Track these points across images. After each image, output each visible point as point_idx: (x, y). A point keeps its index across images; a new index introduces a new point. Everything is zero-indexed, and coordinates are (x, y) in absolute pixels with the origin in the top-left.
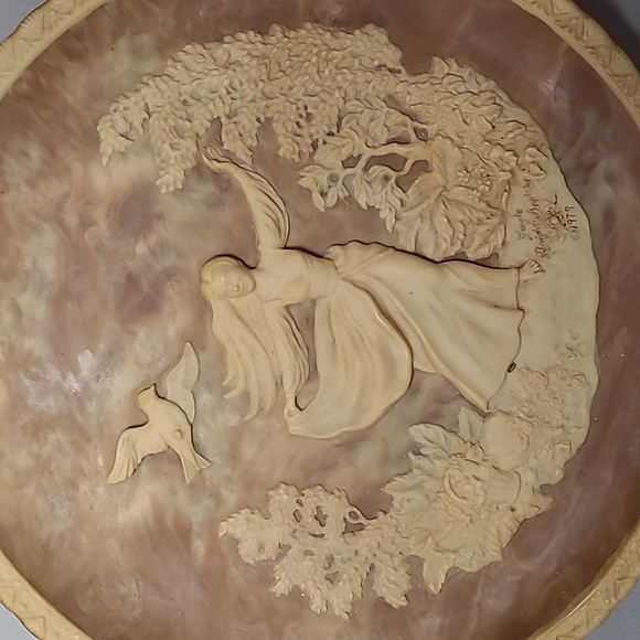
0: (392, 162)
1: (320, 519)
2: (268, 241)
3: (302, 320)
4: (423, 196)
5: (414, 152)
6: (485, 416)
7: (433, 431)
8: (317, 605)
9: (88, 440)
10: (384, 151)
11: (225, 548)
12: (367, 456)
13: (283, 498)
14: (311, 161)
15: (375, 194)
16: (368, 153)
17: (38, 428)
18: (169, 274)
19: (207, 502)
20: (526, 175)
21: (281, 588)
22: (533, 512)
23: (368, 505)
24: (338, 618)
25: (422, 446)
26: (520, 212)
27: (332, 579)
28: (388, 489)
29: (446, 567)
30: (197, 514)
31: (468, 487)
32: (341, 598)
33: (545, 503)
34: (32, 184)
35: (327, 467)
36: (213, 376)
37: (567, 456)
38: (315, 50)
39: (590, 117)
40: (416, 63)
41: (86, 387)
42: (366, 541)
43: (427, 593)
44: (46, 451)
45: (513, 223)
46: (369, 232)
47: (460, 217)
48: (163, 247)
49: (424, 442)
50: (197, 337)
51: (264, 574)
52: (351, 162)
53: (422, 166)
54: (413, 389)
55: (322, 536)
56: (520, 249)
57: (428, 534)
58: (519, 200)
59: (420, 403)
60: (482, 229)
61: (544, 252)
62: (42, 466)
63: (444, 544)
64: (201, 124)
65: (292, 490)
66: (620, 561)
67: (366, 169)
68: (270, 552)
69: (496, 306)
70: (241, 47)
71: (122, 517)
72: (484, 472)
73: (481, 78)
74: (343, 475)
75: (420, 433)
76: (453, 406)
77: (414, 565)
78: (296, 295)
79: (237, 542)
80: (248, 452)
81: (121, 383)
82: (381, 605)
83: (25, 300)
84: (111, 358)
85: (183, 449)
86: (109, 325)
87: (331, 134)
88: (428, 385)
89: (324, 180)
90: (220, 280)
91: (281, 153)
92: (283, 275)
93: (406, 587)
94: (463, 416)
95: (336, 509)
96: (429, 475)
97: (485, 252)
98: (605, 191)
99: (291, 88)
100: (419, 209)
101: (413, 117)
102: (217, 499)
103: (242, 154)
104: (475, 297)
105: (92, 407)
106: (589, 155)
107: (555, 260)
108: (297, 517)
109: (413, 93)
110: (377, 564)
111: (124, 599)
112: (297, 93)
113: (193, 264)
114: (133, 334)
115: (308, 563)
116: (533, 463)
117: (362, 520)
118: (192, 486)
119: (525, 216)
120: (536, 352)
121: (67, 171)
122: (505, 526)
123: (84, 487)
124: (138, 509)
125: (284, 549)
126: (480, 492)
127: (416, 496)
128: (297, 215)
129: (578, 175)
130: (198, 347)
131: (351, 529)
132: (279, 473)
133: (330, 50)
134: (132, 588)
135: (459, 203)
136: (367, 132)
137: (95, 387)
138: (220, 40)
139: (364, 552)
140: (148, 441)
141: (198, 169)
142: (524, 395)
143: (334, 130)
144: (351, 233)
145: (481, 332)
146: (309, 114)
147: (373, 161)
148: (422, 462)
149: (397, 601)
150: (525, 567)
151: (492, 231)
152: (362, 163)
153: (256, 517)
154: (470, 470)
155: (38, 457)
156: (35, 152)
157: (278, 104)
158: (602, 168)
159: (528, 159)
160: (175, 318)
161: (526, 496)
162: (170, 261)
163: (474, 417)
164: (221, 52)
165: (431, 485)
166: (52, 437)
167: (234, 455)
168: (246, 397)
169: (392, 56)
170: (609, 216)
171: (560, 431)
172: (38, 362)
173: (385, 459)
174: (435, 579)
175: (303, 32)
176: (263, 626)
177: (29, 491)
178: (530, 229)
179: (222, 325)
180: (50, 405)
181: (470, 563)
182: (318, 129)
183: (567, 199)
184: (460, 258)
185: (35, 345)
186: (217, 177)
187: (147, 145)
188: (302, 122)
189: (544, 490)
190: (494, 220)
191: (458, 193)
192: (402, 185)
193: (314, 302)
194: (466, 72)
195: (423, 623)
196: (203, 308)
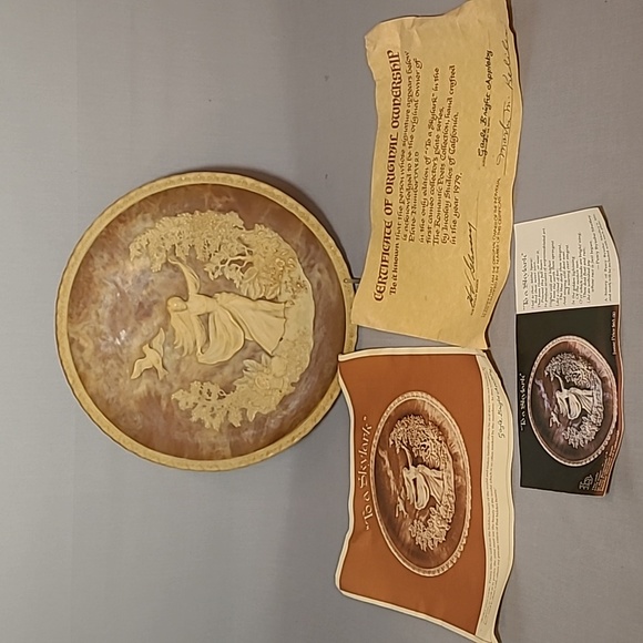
1: (210, 394)
2: (192, 291)
3: (205, 319)
4: (250, 275)
5: (248, 258)
6: (271, 357)
8: (207, 425)
9: (123, 363)
11: (174, 404)
12: (227, 371)
13: (196, 385)
15: (232, 273)
17: (104, 359)
18: (155, 302)
19: (168, 387)
21: (194, 419)
22: (288, 392)
23: (228, 389)
24: (215, 431)
27: (213, 416)
28: (235, 383)
30: (163, 391)
32: (216, 423)
34: (104, 268)
35: (213, 375)
36: (170, 341)
39: (312, 247)
41: (123, 343)
42: (225, 402)
43: (248, 422)
44: (108, 367)
45: (284, 286)
46: (230, 287)
48: (153, 291)
50: (165, 326)
51: (188, 414)
53: (250, 264)
54: (244, 347)
56: (285, 296)
57: (249, 399)
58: (286, 278)
59: (247, 352)
62: (106, 373)
64: (168, 247)
68: (191, 405)
70: (184, 218)
71: (135, 392)
72: (270, 377)
74: (218, 378)
75: (247, 363)
77: (244, 411)
78: (203, 311)
79: (178, 402)
80: (183, 369)
81: (136, 342)
82: (232, 426)
83: (100, 311)
84: (133, 333)
85: (159, 367)
86: (132, 320)
88: (251, 344)
89: (214, 269)
90: (174, 304)
92: (198, 304)
93: (241, 419)
94: (264, 356)
95: (215, 390)
97: (273, 296)
98: (318, 275)
101: (247, 246)
102: (171, 386)
103: (183, 259)
105: (125, 351)
106: (312, 262)
107: (299, 300)
108: (201, 392)
109: (248, 236)
111: (136, 422)
112: (204, 236)
113: (164, 299)
114: (141, 324)
115: (204, 410)
118: (162, 381)
120: (290, 334)
121: (117, 263)
122: (278, 397)
123: (121, 381)
124: (142, 389)
127: (245, 385)
129: (308, 269)
130: (165, 330)
131: (220, 398)
132: (194, 377)
134: (138, 418)
137: (126, 344)
138: (176, 216)
140: (146, 363)
141: (167, 263)
144: (223, 288)
147: (232, 262)
149: (237, 425)
150: (285, 413)
153: (186, 392)
154: (266, 376)
155: (104, 369)
156: (106, 256)
157: (197, 239)
158: (316, 267)
160: (157, 319)
161: (286, 386)
162: (156, 297)
163: (268, 358)
164: (176, 220)
165: (251, 382)
166: (110, 362)
167: (178, 370)
168: (183, 348)
169: (240, 223)
170: (319, 284)
172: (105, 334)
173: (234, 372)
174: (251, 417)
176: (187, 433)
177: (101, 381)
179: (175, 321)
180: (110, 350)
182: (212, 249)
183: (304, 278)
184: (263, 298)
185: (104, 328)
186: (174, 266)
187: (148, 254)
189: (292, 384)
191: (263, 274)
192: (243, 271)
193: (209, 314)
194: (267, 230)
195: (246, 433)
196: (168, 315)
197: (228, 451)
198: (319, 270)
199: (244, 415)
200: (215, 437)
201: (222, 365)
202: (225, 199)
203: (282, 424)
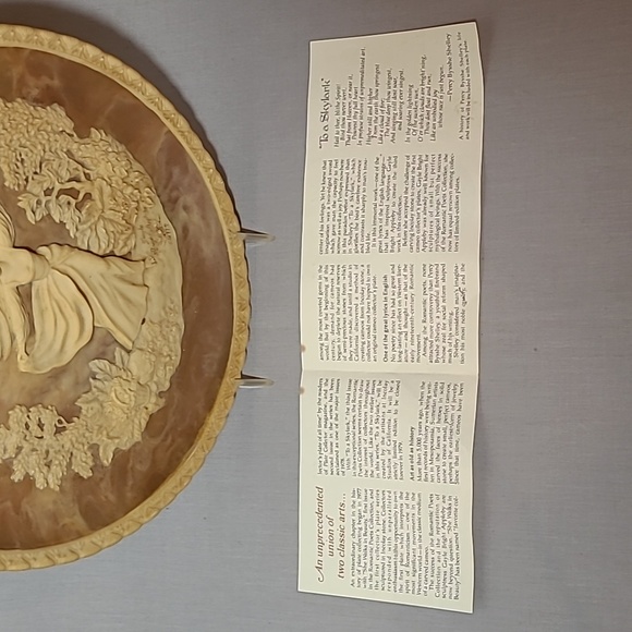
0: (73, 193)
6: (129, 352)
7: (103, 364)
8: (40, 484)
10: (68, 186)
14: (25, 191)
16: (58, 187)
20: (144, 204)
23: (69, 414)
24: (53, 490)
25: (97, 373)
26: (142, 227)
29: (113, 448)
31: (126, 396)
33: (162, 402)
35: (44, 391)
37: (172, 373)
38: (25, 118)
40: (82, 132)
43: (103, 466)
47: (112, 229)
49: (98, 370)
52: (48, 192)
55: (42, 437)
56: (143, 250)
60: (124, 237)
61: (155, 251)
63: (111, 434)
65: (24, 409)
66: (207, 429)
67: (57, 197)
69: (134, 284)
73: (118, 143)
74: (53, 397)
76: (112, 347)
87: (36, 173)
91: (7, 184)
93: (91, 464)
94: (118, 352)
96: (102, 392)
97: (125, 251)
98: (183, 215)
99: (11, 141)
100: (89, 224)
104: (122, 279)
106: (174, 194)
107: (161, 256)
110: (75, 452)
115: (34, 456)
116: (155, 379)
117: (65, 424)
119: (145, 229)
125: (19, 449)
126: (133, 398)
127: (96, 405)
128: (20, 227)
131: (59, 431)
133: (34, 118)
135: (111, 221)
136: (57, 173)
139: (68, 445)
142: (150, 338)
143: (38, 171)
145: (128, 300)
146: (22, 160)
147: (62, 192)
148: (98, 383)
149: (86, 474)
151: (128, 238)
152: (55, 193)
159: (146, 194)
169: (68, 125)
170: (185, 229)
171: (168, 359)
173: (77, 383)
175: (16, 104)
178: (147, 237)
181: (125, 444)
188: (19, 164)
190: (130, 231)
192: (78, 207)
197: (79, 522)
198: (186, 208)
199: (95, 456)
200: (55, 502)
201: (57, 374)
202: (45, 80)
203: (154, 461)
